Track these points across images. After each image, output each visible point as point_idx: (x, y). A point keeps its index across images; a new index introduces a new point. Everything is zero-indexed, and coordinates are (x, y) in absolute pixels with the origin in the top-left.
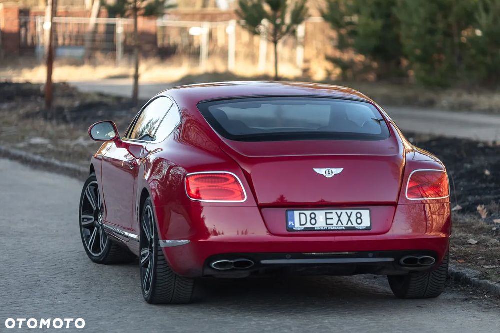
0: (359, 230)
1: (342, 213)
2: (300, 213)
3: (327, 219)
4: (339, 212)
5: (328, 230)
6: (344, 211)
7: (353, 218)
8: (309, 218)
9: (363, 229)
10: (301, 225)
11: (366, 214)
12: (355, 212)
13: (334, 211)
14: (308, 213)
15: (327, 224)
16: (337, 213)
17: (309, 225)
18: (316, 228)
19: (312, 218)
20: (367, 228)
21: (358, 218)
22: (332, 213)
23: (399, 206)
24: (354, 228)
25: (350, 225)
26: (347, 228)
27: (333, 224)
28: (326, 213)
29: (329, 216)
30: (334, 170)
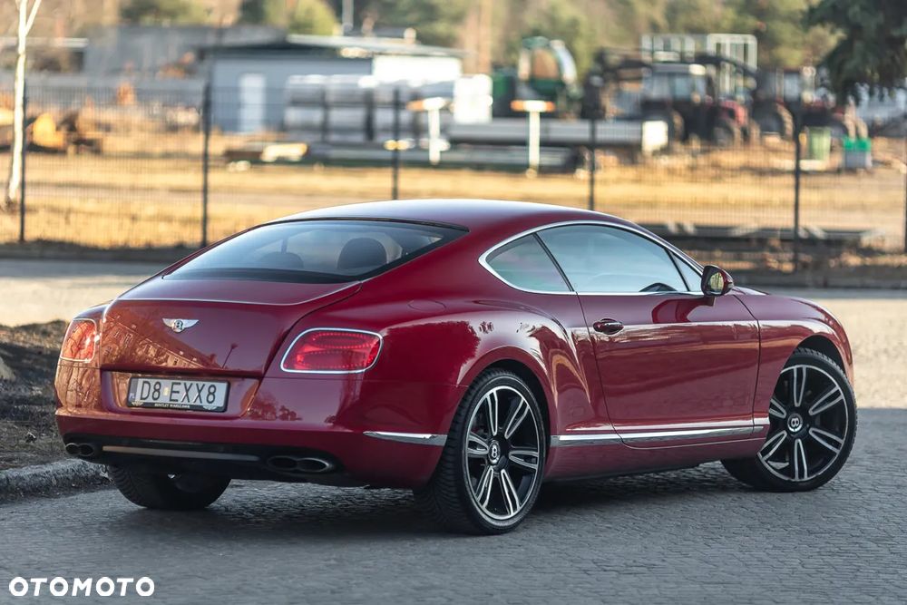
0: (207, 411)
1: (191, 384)
2: (144, 382)
3: (172, 392)
4: (188, 383)
5: (169, 408)
6: (195, 383)
7: (204, 393)
8: (152, 390)
9: (211, 411)
10: (142, 399)
11: (221, 388)
12: (208, 384)
13: (182, 382)
14: (153, 382)
15: (171, 400)
16: (185, 384)
17: (150, 400)
18: (156, 405)
19: (156, 390)
20: (218, 410)
21: (210, 393)
22: (180, 384)
23: (265, 380)
24: (200, 408)
25: (198, 403)
26: (193, 408)
27: (177, 401)
28: (173, 384)
29: (176, 388)
30: (185, 321)
